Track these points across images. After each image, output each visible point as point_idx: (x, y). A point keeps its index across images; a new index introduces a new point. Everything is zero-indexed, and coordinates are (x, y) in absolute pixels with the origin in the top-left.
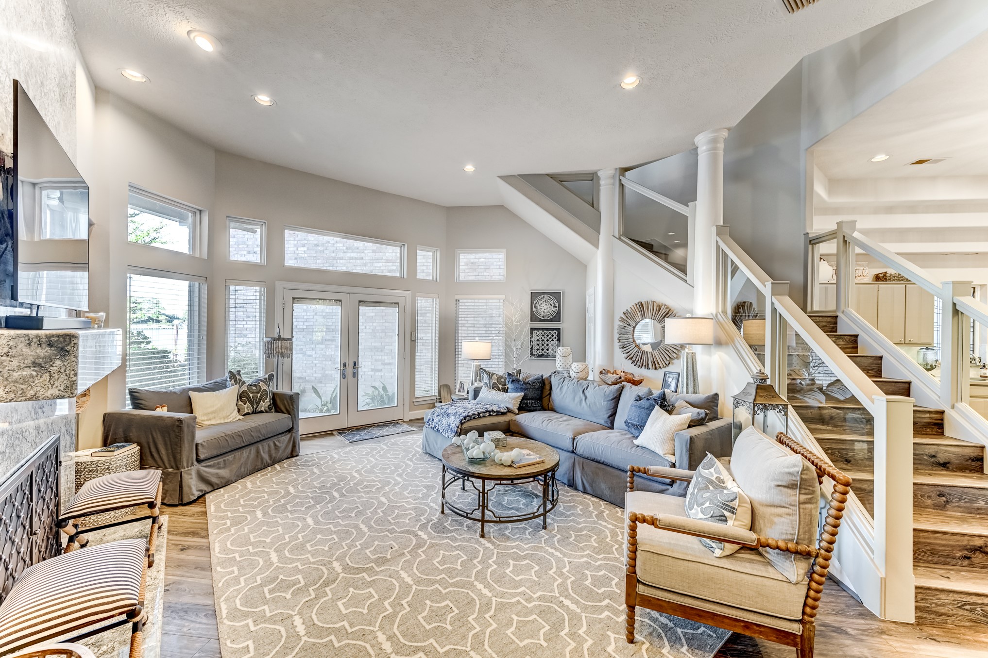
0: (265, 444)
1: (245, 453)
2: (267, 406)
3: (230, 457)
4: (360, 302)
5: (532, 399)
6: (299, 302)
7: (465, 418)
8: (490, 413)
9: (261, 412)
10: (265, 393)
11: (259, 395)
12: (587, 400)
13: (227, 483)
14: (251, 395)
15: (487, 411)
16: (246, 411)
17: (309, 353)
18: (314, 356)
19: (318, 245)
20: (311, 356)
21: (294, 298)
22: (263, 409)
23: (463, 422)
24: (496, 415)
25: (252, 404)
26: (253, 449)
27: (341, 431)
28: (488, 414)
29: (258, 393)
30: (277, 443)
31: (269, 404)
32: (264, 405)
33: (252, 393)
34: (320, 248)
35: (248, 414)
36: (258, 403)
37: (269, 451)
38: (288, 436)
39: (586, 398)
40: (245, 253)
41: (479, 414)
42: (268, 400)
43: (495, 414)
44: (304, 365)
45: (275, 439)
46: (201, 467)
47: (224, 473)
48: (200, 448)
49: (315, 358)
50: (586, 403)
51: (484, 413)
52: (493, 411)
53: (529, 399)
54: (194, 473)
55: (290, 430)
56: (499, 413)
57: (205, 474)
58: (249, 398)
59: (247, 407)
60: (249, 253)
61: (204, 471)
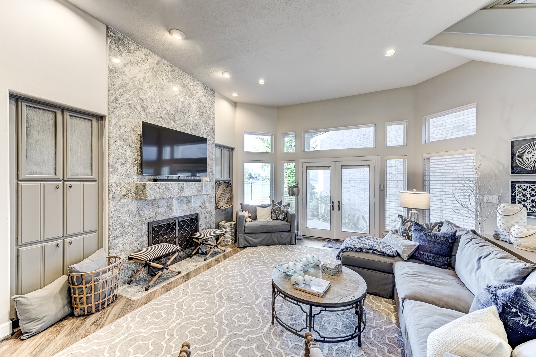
0: (276, 234)
1: (265, 235)
2: (282, 217)
3: (258, 235)
4: (342, 166)
5: (430, 252)
6: (309, 169)
7: (347, 248)
8: (374, 251)
9: (280, 220)
10: (283, 211)
11: (279, 212)
12: (478, 271)
13: (256, 245)
14: (276, 211)
15: (370, 249)
16: (274, 218)
17: (361, 196)
18: (364, 198)
19: (365, 135)
20: (362, 198)
21: (307, 167)
22: (280, 218)
23: (345, 250)
24: (381, 255)
25: (276, 216)
26: (269, 235)
27: (330, 240)
28: (371, 251)
29: (279, 211)
30: (282, 235)
31: (283, 217)
32: (281, 217)
33: (277, 211)
34: (366, 136)
35: (274, 219)
36: (279, 216)
37: (278, 238)
38: (288, 233)
39: (479, 268)
40: (336, 145)
41: (361, 249)
42: (283, 215)
43: (380, 253)
44: (359, 203)
45: (281, 233)
46: (246, 236)
47: (256, 241)
48: (245, 228)
49: (365, 199)
50: (476, 275)
51: (368, 249)
52: (376, 250)
53: (426, 251)
54: (243, 237)
55: (290, 231)
56: (383, 254)
57: (247, 239)
58: (275, 212)
59: (274, 217)
60: (337, 145)
61: (247, 238)
